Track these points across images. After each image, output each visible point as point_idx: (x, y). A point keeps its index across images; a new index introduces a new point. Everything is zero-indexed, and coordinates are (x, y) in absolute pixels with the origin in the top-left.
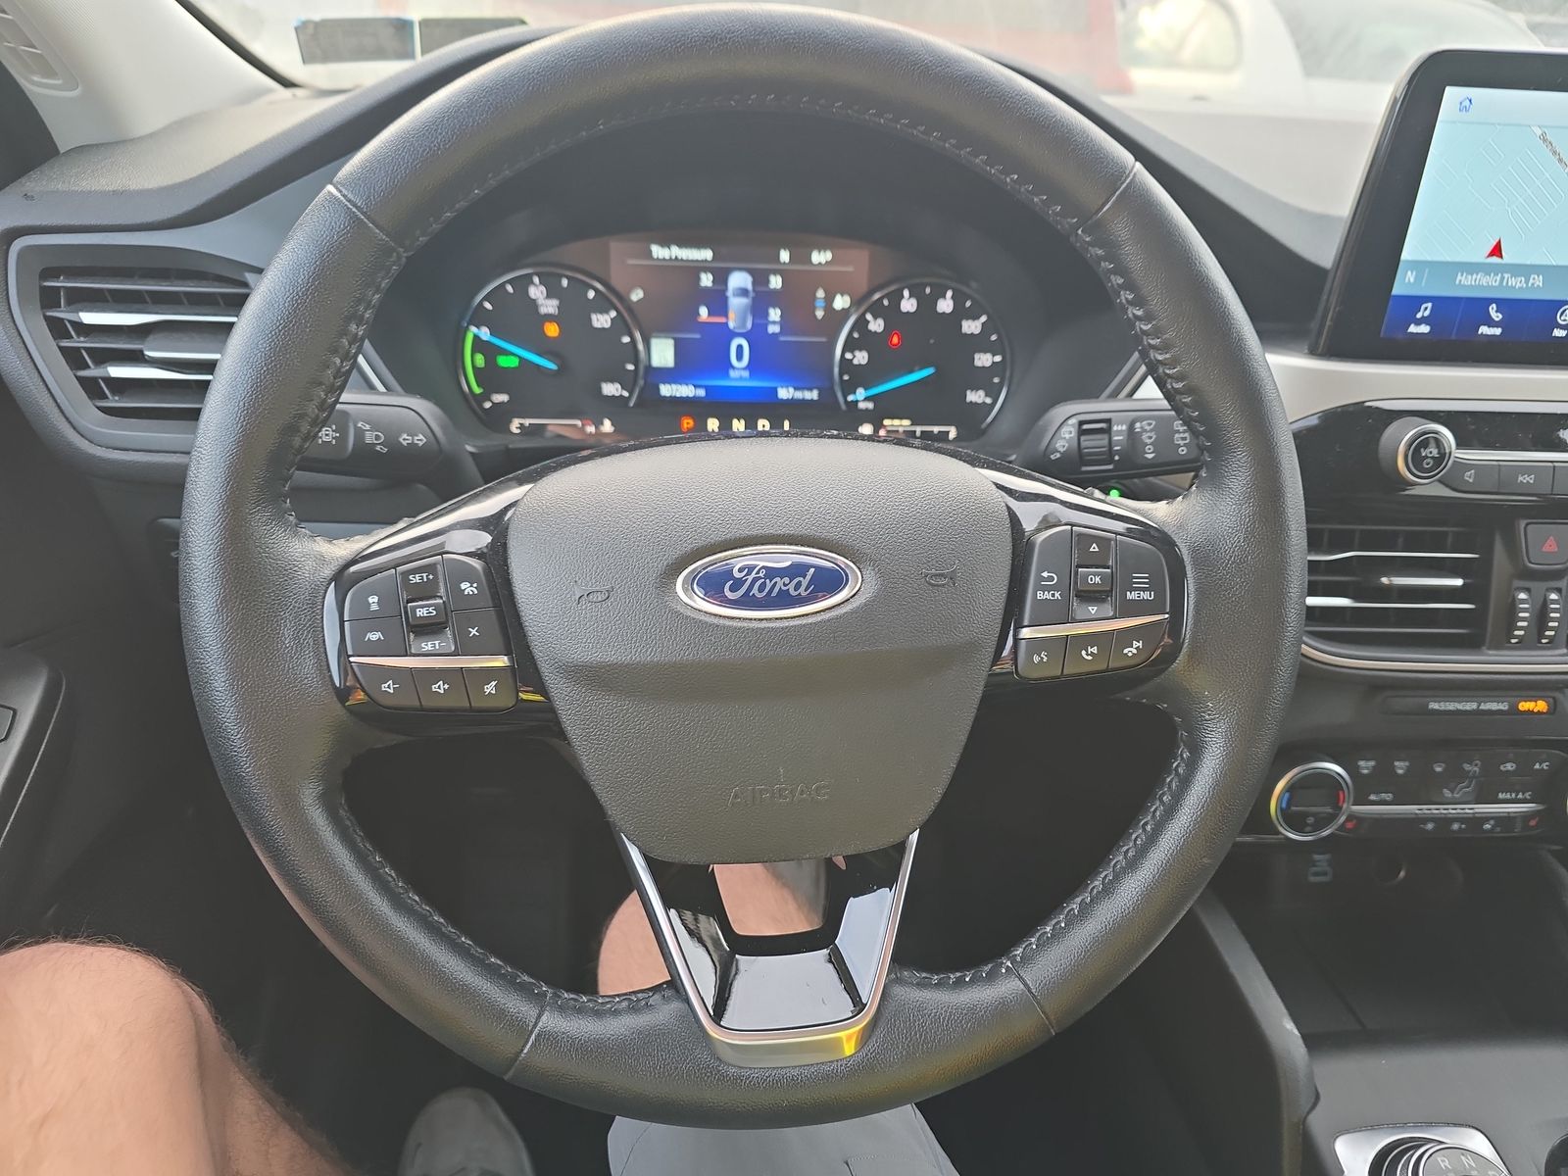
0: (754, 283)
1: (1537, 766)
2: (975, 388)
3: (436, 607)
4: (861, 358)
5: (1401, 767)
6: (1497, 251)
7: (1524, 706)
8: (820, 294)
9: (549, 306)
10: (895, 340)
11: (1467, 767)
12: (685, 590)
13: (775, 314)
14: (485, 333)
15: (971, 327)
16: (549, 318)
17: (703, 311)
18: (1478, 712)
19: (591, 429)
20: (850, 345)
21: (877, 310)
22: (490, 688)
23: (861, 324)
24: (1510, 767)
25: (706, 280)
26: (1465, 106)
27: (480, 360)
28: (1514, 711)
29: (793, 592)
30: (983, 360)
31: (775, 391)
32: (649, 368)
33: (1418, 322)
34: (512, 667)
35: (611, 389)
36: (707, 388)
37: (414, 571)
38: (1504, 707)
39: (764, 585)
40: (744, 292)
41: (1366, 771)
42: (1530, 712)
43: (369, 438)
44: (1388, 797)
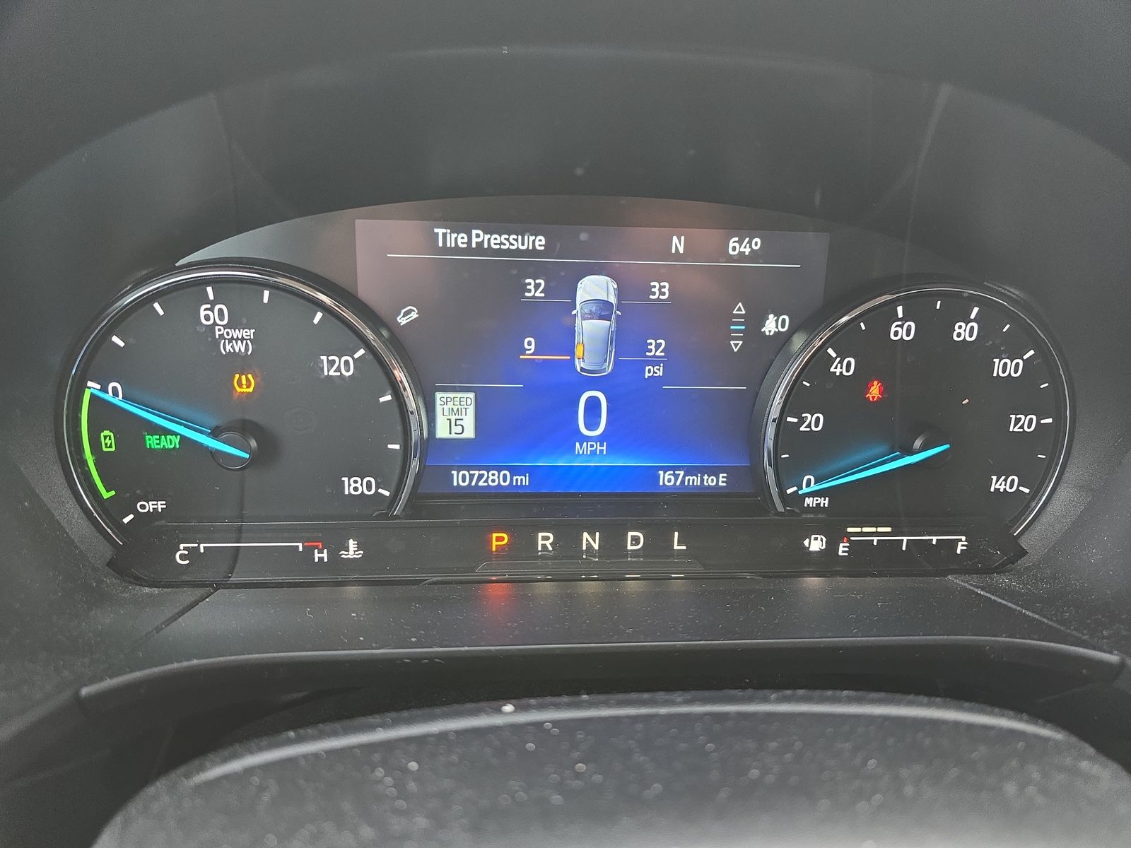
0: (620, 293)
2: (1004, 472)
4: (813, 422)
8: (740, 309)
9: (238, 341)
10: (875, 391)
13: (656, 347)
14: (114, 394)
15: (1006, 368)
16: (239, 363)
17: (530, 344)
19: (322, 555)
20: (795, 402)
21: (845, 342)
23: (819, 362)
25: (535, 289)
27: (108, 440)
30: (1023, 423)
31: (652, 474)
32: (431, 443)
35: (354, 486)
36: (531, 471)
40: (602, 310)
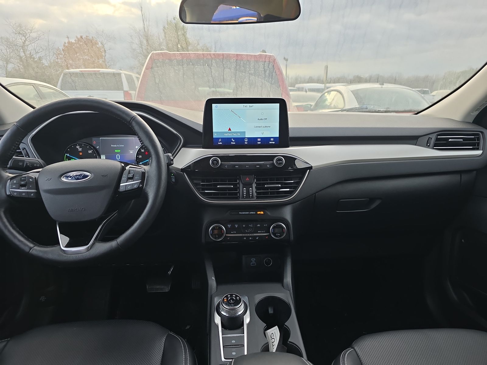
1: (265, 225)
3: (25, 182)
5: (236, 226)
6: (230, 129)
7: (258, 213)
9: (80, 149)
11: (250, 226)
12: (63, 178)
14: (68, 155)
16: (80, 152)
18: (249, 214)
22: (32, 195)
24: (259, 225)
26: (216, 107)
28: (256, 214)
29: (79, 178)
33: (220, 142)
34: (37, 192)
37: (23, 178)
38: (254, 213)
39: (75, 177)
41: (229, 227)
42: (260, 214)
43: (28, 164)
44: (235, 232)
